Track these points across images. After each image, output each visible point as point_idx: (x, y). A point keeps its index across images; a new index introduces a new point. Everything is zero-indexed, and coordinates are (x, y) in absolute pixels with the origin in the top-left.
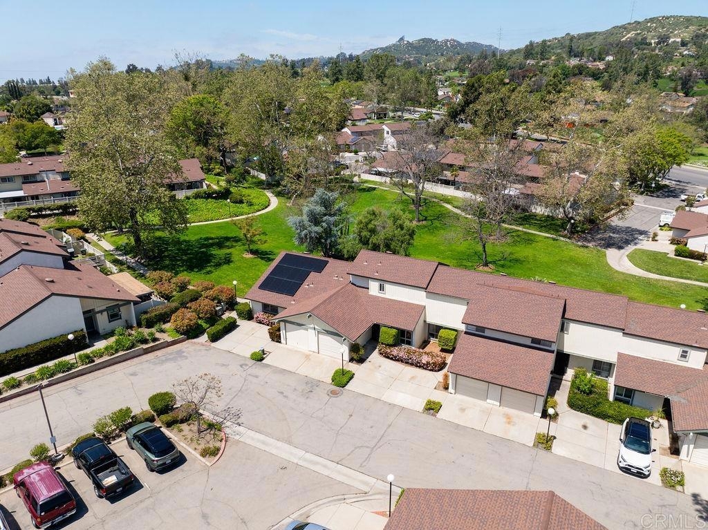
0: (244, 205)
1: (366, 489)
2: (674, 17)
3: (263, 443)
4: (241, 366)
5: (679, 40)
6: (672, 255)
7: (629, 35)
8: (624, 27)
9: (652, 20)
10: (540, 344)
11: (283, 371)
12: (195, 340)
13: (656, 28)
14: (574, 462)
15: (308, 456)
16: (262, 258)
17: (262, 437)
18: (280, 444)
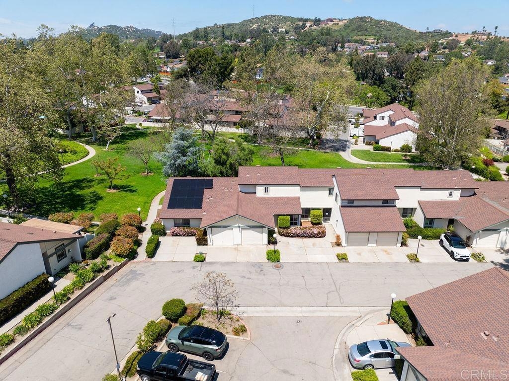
0: (69, 154)
1: (359, 315)
2: (278, 16)
3: (268, 312)
4: (193, 268)
5: (284, 30)
6: (372, 151)
7: (254, 26)
8: (250, 21)
9: (265, 17)
10: (387, 203)
11: (228, 263)
12: (135, 260)
13: (269, 22)
14: (435, 264)
15: (304, 309)
16: (126, 191)
17: (262, 308)
18: (278, 308)
